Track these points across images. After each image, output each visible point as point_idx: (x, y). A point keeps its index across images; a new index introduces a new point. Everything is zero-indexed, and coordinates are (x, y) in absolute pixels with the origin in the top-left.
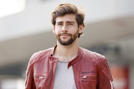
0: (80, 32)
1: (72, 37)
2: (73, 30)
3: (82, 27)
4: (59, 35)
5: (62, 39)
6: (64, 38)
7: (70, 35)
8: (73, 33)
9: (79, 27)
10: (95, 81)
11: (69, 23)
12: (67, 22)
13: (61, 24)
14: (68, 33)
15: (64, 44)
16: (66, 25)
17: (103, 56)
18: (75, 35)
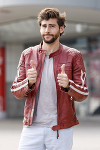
0: (61, 32)
1: (54, 37)
2: (54, 31)
3: (63, 28)
4: (44, 35)
5: (46, 39)
6: (48, 38)
7: (52, 35)
8: (54, 34)
9: (60, 28)
10: (71, 69)
11: (51, 26)
12: (50, 24)
13: (45, 26)
14: (51, 33)
15: (47, 42)
16: (49, 27)
17: (78, 52)
18: (56, 36)
